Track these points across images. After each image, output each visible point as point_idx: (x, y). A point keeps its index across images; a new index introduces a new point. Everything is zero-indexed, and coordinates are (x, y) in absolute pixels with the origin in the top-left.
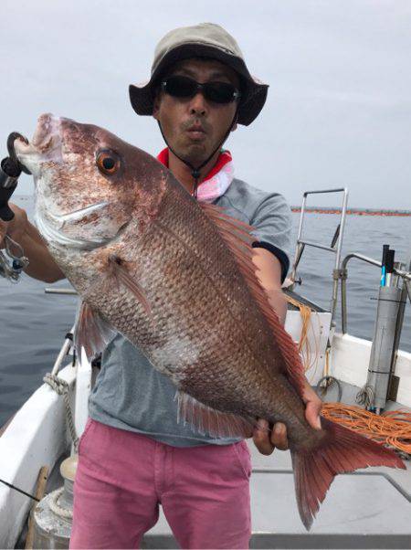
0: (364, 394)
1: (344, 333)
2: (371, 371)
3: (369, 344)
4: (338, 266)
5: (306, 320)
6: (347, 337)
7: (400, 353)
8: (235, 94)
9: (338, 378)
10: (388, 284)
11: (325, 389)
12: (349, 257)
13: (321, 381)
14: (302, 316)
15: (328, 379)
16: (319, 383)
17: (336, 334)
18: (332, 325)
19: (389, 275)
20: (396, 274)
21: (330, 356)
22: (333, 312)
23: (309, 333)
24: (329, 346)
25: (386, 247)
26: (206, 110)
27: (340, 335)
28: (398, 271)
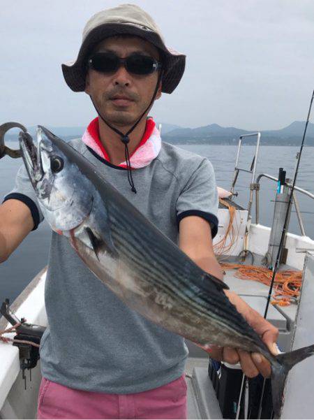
0: (266, 258)
1: (257, 223)
2: (270, 245)
3: (270, 229)
4: (254, 181)
5: (232, 215)
6: (259, 226)
7: (288, 234)
8: (154, 65)
9: (252, 251)
10: (282, 192)
11: (244, 258)
12: (261, 176)
13: (242, 252)
14: (230, 212)
15: (246, 252)
16: (240, 254)
17: (252, 225)
18: (249, 219)
19: (282, 186)
20: (287, 186)
21: (248, 237)
22: (249, 210)
23: (234, 223)
24: (247, 231)
25: (281, 170)
26: (129, 82)
27: (255, 225)
28: (289, 184)
